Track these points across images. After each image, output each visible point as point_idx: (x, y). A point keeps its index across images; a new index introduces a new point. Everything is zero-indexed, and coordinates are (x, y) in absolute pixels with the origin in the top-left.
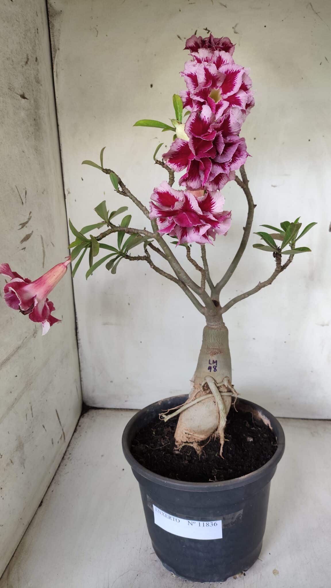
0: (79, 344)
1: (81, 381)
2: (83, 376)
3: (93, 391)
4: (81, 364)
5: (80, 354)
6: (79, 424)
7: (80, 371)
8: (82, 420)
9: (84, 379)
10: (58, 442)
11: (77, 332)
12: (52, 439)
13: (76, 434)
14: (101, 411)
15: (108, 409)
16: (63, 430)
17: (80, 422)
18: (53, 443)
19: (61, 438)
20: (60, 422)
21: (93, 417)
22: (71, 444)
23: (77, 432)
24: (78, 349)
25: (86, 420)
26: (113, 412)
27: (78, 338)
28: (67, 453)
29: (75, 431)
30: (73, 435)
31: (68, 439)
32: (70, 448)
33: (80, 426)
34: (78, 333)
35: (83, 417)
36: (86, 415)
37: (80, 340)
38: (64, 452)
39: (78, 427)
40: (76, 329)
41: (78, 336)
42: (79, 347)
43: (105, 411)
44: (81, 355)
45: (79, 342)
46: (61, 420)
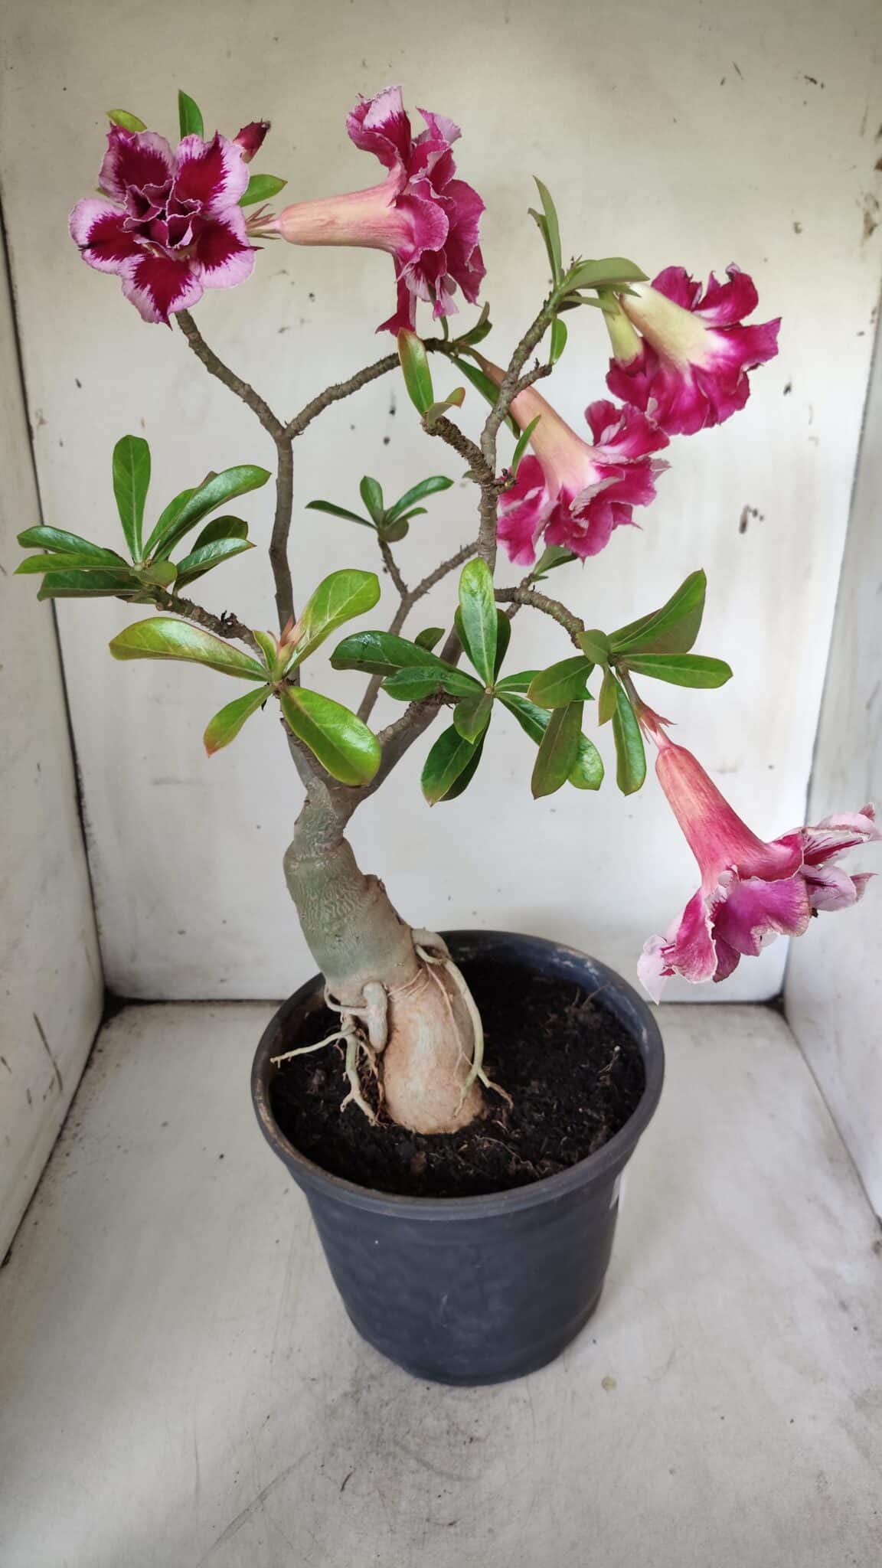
0: (88, 838)
1: (98, 933)
2: (103, 920)
3: (133, 958)
4: (97, 890)
5: (91, 864)
6: (99, 1046)
7: (94, 908)
8: (105, 1034)
9: (105, 929)
10: (45, 1097)
11: (83, 804)
12: (28, 1091)
13: (90, 1073)
14: (154, 1010)
15: (174, 1002)
16: (55, 1064)
17: (101, 1038)
18: (30, 1102)
19: (51, 1087)
20: (46, 1045)
21: (134, 1025)
22: (78, 1101)
23: (95, 1066)
24: (86, 849)
25: (115, 1034)
26: (190, 1011)
27: (85, 823)
28: (70, 1123)
29: (88, 1065)
30: (83, 1075)
31: (70, 1086)
32: (76, 1111)
33: (100, 1051)
34: (85, 807)
35: (107, 1027)
36: (115, 1021)
37: (89, 826)
38: (61, 1120)
39: (96, 1055)
40: (79, 796)
41: (84, 817)
42: (88, 846)
43: (168, 1008)
44: (96, 866)
45: (87, 830)
46: (49, 1041)
